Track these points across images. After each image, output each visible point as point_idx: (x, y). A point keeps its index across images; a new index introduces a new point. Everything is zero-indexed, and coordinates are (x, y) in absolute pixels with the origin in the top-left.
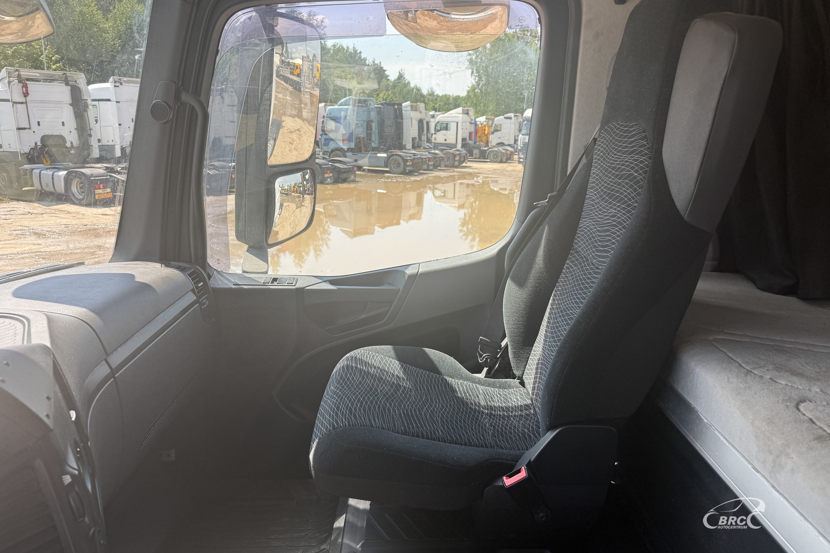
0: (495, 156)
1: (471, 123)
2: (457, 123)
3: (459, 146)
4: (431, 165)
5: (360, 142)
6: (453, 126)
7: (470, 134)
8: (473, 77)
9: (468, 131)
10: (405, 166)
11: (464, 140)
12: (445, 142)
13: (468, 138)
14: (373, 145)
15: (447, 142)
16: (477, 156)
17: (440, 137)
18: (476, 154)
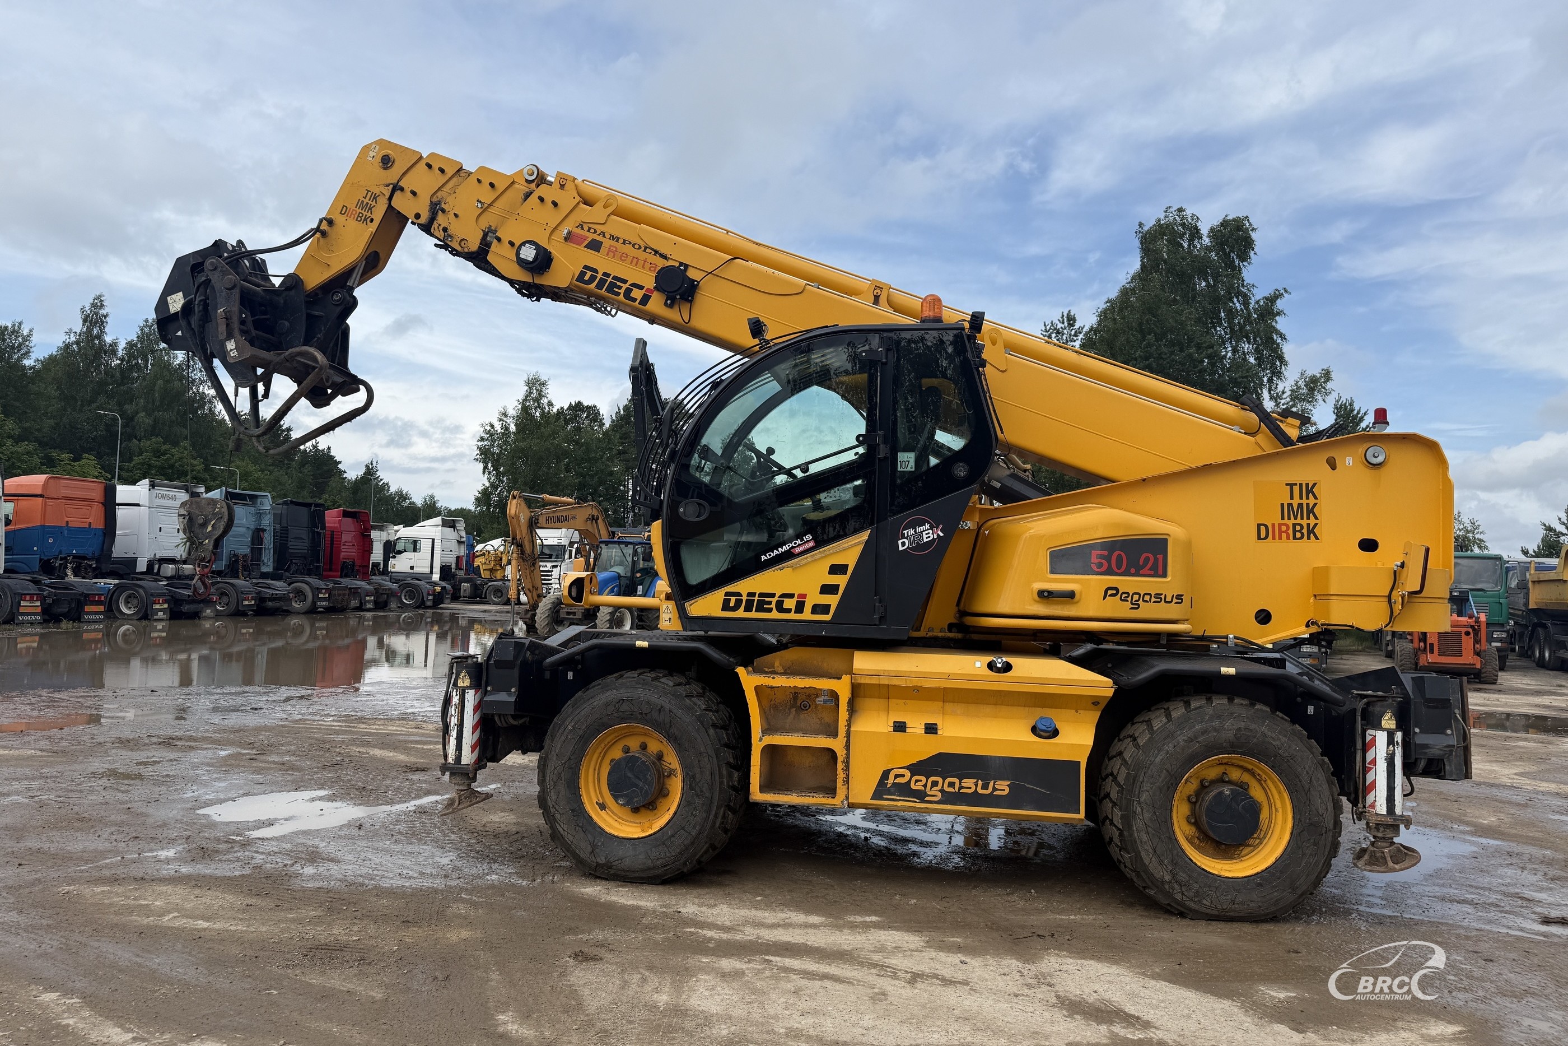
0: (499, 594)
1: (459, 542)
2: (433, 540)
3: (436, 577)
4: (369, 601)
5: (237, 561)
6: (425, 546)
7: (458, 558)
8: (486, 476)
9: (455, 554)
10: (316, 598)
11: (445, 570)
12: (412, 571)
13: (453, 566)
14: (265, 569)
15: (416, 570)
16: (468, 593)
17: (400, 564)
18: (465, 590)
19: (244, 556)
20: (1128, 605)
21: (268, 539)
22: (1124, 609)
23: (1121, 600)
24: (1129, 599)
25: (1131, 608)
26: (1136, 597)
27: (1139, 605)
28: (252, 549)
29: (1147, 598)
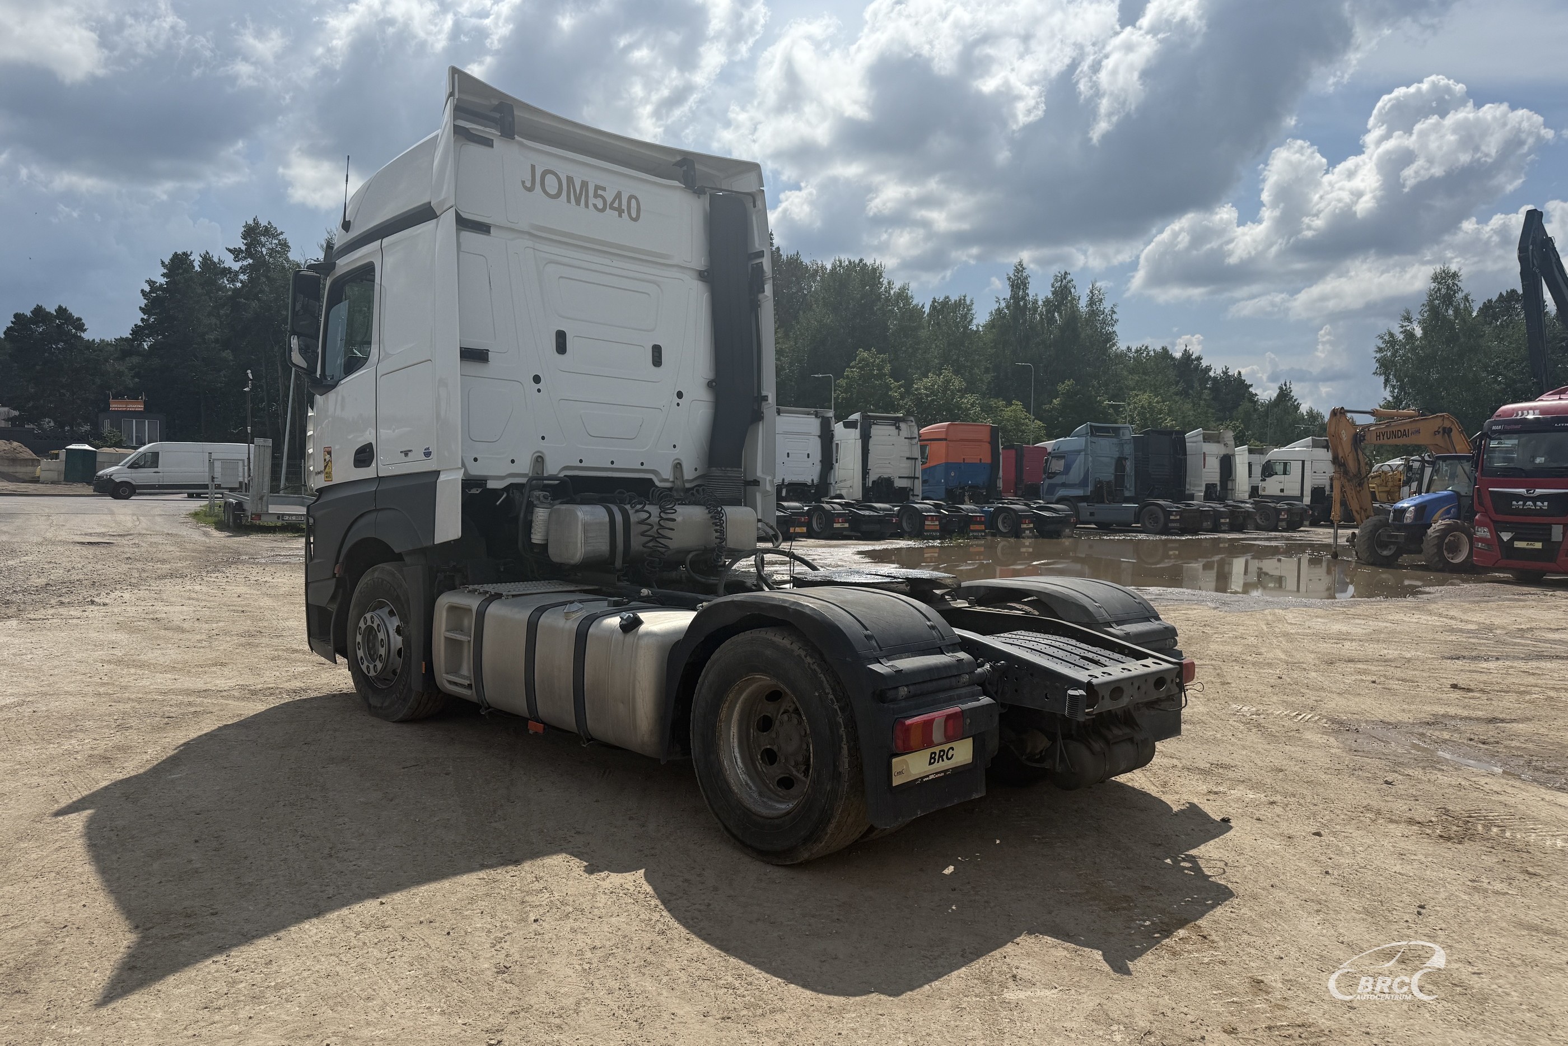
2: (1303, 462)
10: (1167, 520)
11: (1317, 492)
12: (1282, 494)
15: (1286, 493)
17: (1271, 487)
19: (1108, 483)
21: (1129, 466)
28: (1116, 476)
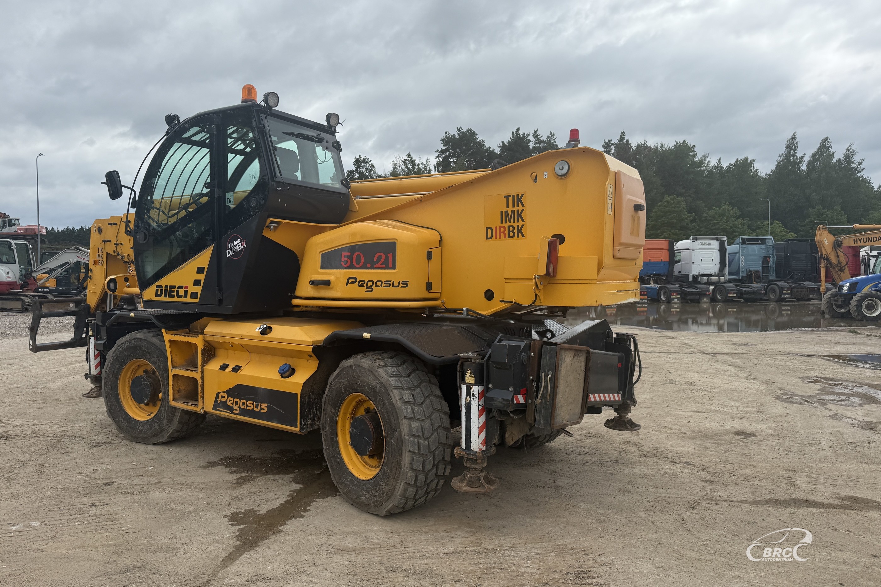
19: (757, 271)
20: (364, 289)
21: (772, 261)
22: (361, 292)
23: (359, 286)
24: (365, 285)
25: (366, 291)
26: (370, 284)
27: (372, 289)
28: (762, 268)
29: (379, 284)
